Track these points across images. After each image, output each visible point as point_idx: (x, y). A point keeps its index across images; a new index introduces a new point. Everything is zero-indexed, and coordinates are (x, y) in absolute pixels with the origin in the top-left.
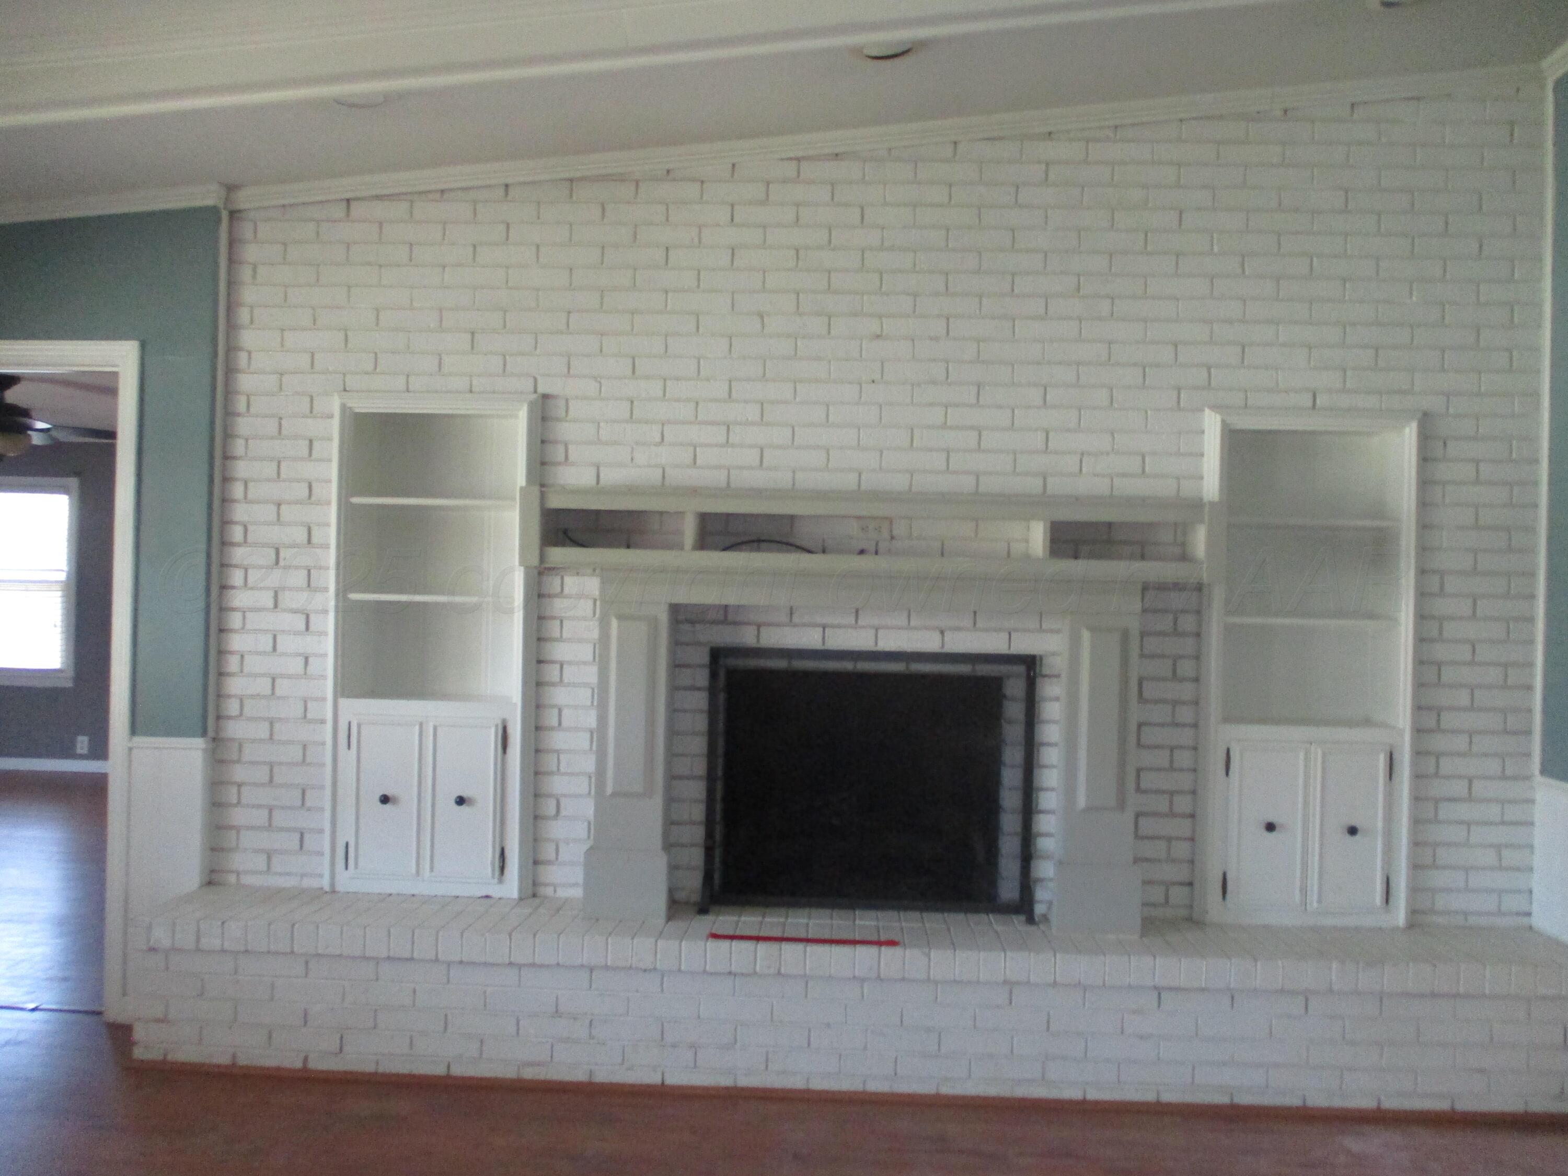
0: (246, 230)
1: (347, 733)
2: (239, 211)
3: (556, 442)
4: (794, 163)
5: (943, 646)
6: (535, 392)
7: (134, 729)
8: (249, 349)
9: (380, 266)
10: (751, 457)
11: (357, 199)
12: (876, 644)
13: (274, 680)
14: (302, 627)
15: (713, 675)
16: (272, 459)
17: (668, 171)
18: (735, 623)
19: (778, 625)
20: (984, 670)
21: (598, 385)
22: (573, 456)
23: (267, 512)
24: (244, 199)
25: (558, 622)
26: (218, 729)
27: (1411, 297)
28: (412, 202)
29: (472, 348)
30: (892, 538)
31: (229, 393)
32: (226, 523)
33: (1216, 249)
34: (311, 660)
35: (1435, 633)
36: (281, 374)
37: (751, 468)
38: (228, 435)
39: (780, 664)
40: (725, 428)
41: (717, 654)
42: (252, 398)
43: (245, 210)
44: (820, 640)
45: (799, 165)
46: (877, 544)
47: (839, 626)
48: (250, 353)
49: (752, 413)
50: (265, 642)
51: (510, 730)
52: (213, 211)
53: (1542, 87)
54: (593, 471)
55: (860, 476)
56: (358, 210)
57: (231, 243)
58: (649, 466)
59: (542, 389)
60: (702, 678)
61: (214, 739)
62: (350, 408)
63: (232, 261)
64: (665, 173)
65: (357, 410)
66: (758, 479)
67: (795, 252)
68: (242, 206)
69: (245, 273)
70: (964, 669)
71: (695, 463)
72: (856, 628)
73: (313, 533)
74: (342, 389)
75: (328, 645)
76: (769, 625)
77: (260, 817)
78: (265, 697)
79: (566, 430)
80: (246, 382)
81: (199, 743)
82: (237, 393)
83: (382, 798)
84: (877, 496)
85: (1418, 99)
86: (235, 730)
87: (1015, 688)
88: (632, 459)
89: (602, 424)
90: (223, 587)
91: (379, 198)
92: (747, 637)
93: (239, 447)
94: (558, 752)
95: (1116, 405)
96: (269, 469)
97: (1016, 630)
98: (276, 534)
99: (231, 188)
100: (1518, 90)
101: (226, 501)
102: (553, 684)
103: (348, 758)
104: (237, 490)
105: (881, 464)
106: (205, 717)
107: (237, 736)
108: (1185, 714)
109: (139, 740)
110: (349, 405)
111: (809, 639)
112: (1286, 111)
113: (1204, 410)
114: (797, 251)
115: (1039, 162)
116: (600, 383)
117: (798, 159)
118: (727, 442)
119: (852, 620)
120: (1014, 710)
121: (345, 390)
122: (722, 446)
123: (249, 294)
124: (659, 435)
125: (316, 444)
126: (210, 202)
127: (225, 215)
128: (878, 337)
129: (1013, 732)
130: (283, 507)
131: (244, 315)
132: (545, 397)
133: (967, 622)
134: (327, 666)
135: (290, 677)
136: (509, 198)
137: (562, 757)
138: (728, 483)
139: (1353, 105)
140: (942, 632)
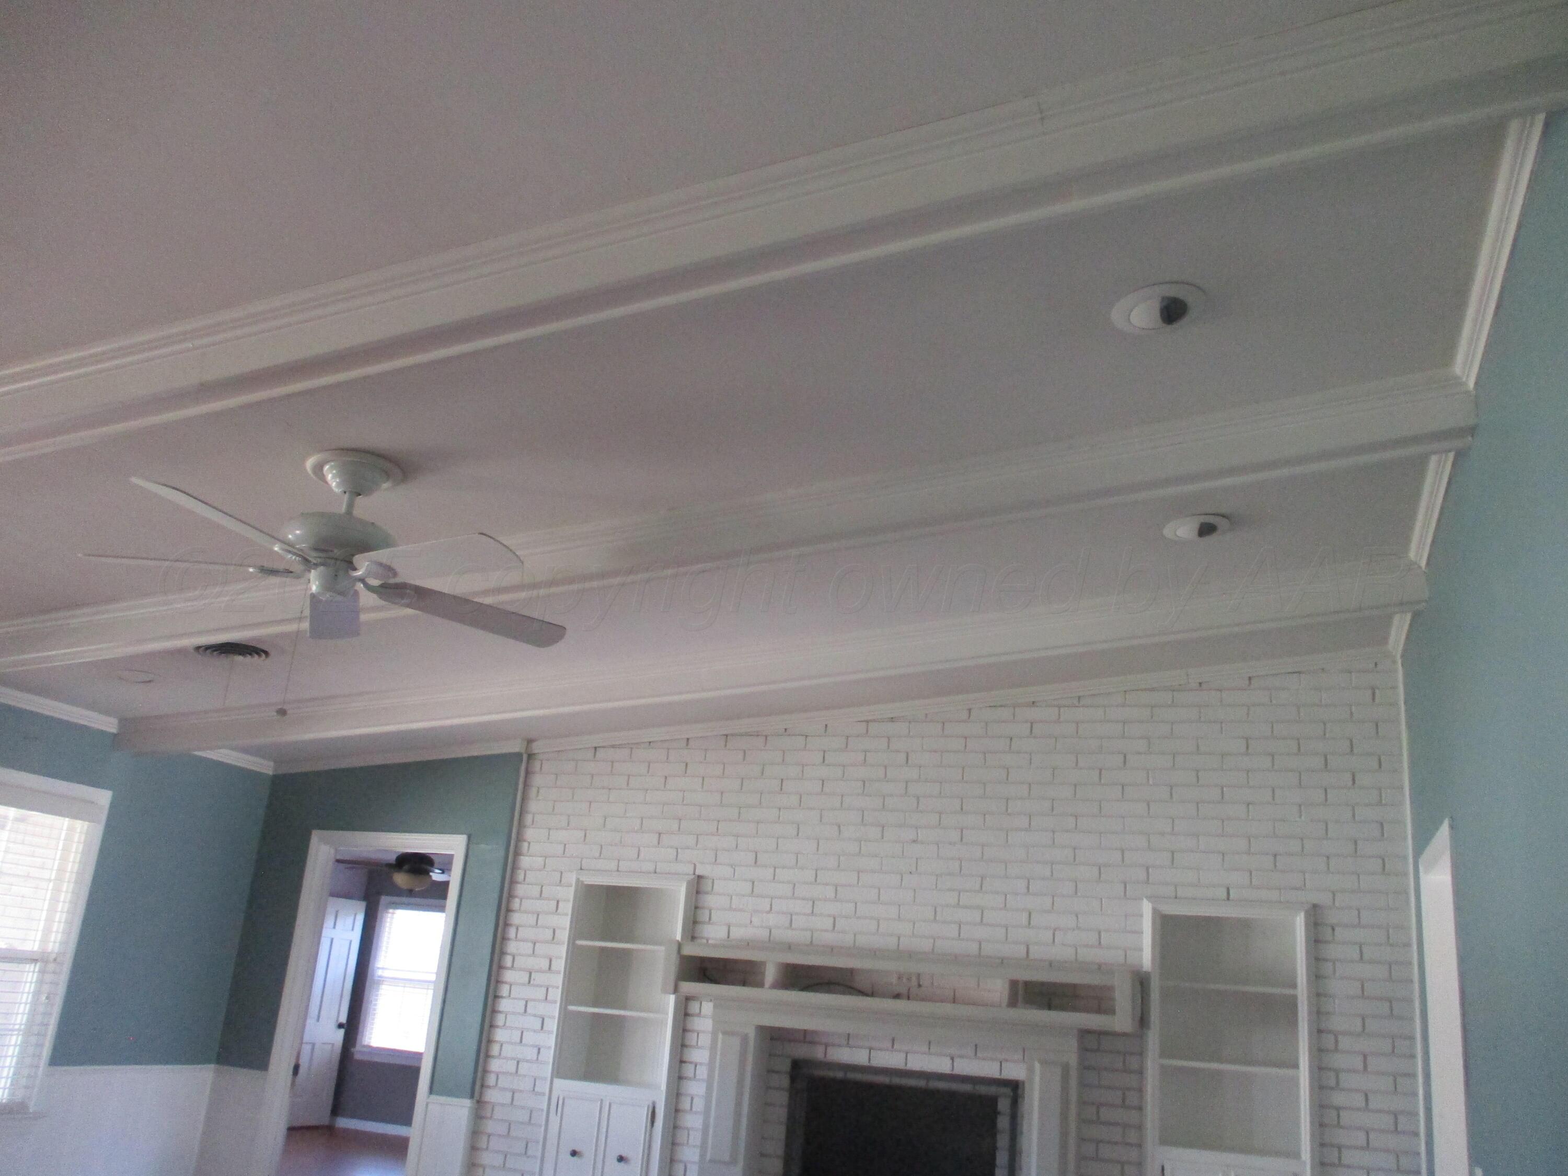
0: (536, 765)
1: (556, 1104)
2: (534, 754)
3: (703, 908)
4: (864, 724)
5: (953, 1069)
6: (694, 874)
7: (431, 1091)
8: (529, 840)
9: (610, 789)
10: (828, 923)
11: (599, 747)
12: (906, 1064)
13: (518, 1062)
14: (538, 1026)
15: (793, 1079)
16: (533, 913)
17: (786, 729)
18: (810, 1042)
19: (839, 1046)
20: (983, 1090)
21: (732, 870)
22: (714, 918)
23: (526, 948)
24: (537, 748)
25: (696, 1034)
26: (481, 1094)
27: (1300, 816)
28: (632, 748)
29: (659, 843)
30: (920, 986)
31: (515, 868)
32: (503, 953)
33: (1151, 782)
34: (542, 1050)
35: (1332, 1083)
36: (546, 857)
37: (826, 931)
38: (511, 896)
39: (840, 1075)
40: (811, 903)
41: (797, 1065)
42: (527, 872)
43: (536, 754)
44: (867, 1058)
45: (868, 725)
46: (909, 990)
47: (880, 1050)
48: (529, 843)
49: (830, 892)
50: (516, 1036)
51: (657, 1110)
52: (519, 755)
53: (1394, 662)
54: (725, 929)
55: (899, 940)
56: (601, 754)
57: (527, 773)
58: (762, 927)
59: (698, 873)
60: (785, 1082)
61: (478, 1102)
62: (582, 882)
63: (526, 785)
64: (784, 730)
65: (586, 883)
66: (830, 938)
67: (862, 783)
68: (536, 751)
69: (533, 792)
70: (967, 1088)
71: (791, 926)
72: (892, 1051)
73: (553, 962)
74: (580, 868)
75: (551, 1041)
76: (833, 1045)
77: (498, 1160)
78: (511, 1074)
79: (710, 900)
80: (525, 861)
81: (467, 1102)
82: (519, 869)
83: (572, 1152)
84: (910, 955)
85: (1299, 673)
86: (492, 1096)
87: (1004, 1105)
88: (751, 922)
89: (733, 897)
90: (496, 997)
91: (613, 746)
92: (818, 1053)
93: (516, 904)
94: (688, 1130)
95: (1079, 894)
96: (531, 919)
97: (1007, 1060)
98: (531, 963)
99: (530, 741)
100: (1376, 664)
101: (504, 939)
102: (690, 1079)
103: (554, 1120)
104: (512, 932)
105: (913, 932)
106: (474, 1083)
107: (492, 1101)
108: (1132, 1137)
109: (433, 1097)
110: (581, 879)
111: (859, 1057)
112: (1200, 684)
113: (1143, 899)
114: (864, 782)
115: (1026, 722)
116: (735, 869)
117: (867, 722)
118: (813, 912)
119: (890, 1045)
120: (1003, 1122)
121: (581, 869)
122: (808, 915)
123: (534, 806)
124: (769, 906)
125: (561, 904)
126: (517, 750)
127: (525, 757)
128: (914, 841)
129: (1003, 1141)
130: (537, 945)
131: (528, 819)
132: (700, 877)
133: (970, 1051)
134: (549, 1056)
135: (527, 1061)
136: (689, 747)
137: (691, 1132)
138: (811, 942)
139: (1250, 678)
140: (952, 1059)
